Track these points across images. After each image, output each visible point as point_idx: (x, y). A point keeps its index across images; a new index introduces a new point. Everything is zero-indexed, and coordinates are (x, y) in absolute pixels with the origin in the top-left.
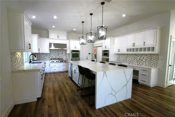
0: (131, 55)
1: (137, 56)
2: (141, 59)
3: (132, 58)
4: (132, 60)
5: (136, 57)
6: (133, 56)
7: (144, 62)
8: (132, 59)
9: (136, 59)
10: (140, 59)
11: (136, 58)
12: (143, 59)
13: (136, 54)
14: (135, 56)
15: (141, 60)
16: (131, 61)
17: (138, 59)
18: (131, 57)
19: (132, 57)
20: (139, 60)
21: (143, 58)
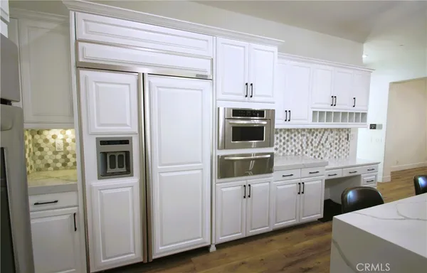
0: (299, 133)
1: (315, 135)
2: (321, 142)
3: (303, 142)
4: (302, 148)
5: (312, 137)
6: (304, 135)
7: (328, 149)
8: (301, 145)
9: (312, 145)
10: (319, 142)
11: (312, 140)
12: (325, 142)
13: (311, 130)
14: (308, 135)
15: (322, 144)
16: (299, 150)
17: (315, 142)
18: (298, 138)
19: (301, 140)
20: (317, 147)
21: (327, 139)
